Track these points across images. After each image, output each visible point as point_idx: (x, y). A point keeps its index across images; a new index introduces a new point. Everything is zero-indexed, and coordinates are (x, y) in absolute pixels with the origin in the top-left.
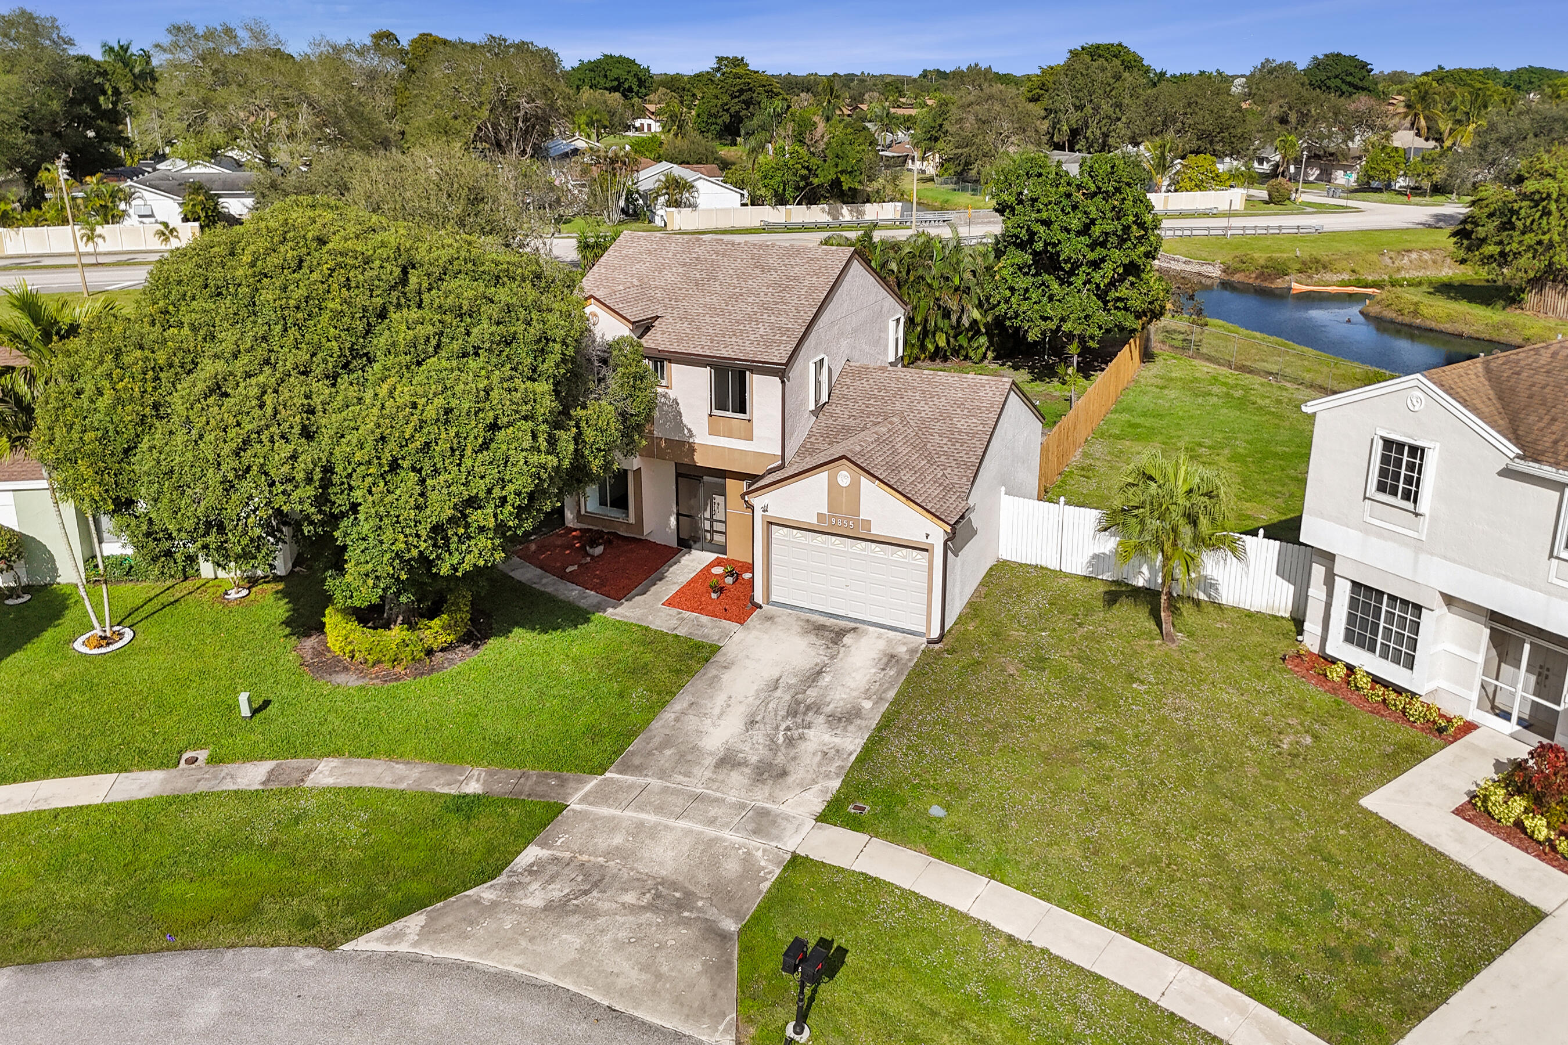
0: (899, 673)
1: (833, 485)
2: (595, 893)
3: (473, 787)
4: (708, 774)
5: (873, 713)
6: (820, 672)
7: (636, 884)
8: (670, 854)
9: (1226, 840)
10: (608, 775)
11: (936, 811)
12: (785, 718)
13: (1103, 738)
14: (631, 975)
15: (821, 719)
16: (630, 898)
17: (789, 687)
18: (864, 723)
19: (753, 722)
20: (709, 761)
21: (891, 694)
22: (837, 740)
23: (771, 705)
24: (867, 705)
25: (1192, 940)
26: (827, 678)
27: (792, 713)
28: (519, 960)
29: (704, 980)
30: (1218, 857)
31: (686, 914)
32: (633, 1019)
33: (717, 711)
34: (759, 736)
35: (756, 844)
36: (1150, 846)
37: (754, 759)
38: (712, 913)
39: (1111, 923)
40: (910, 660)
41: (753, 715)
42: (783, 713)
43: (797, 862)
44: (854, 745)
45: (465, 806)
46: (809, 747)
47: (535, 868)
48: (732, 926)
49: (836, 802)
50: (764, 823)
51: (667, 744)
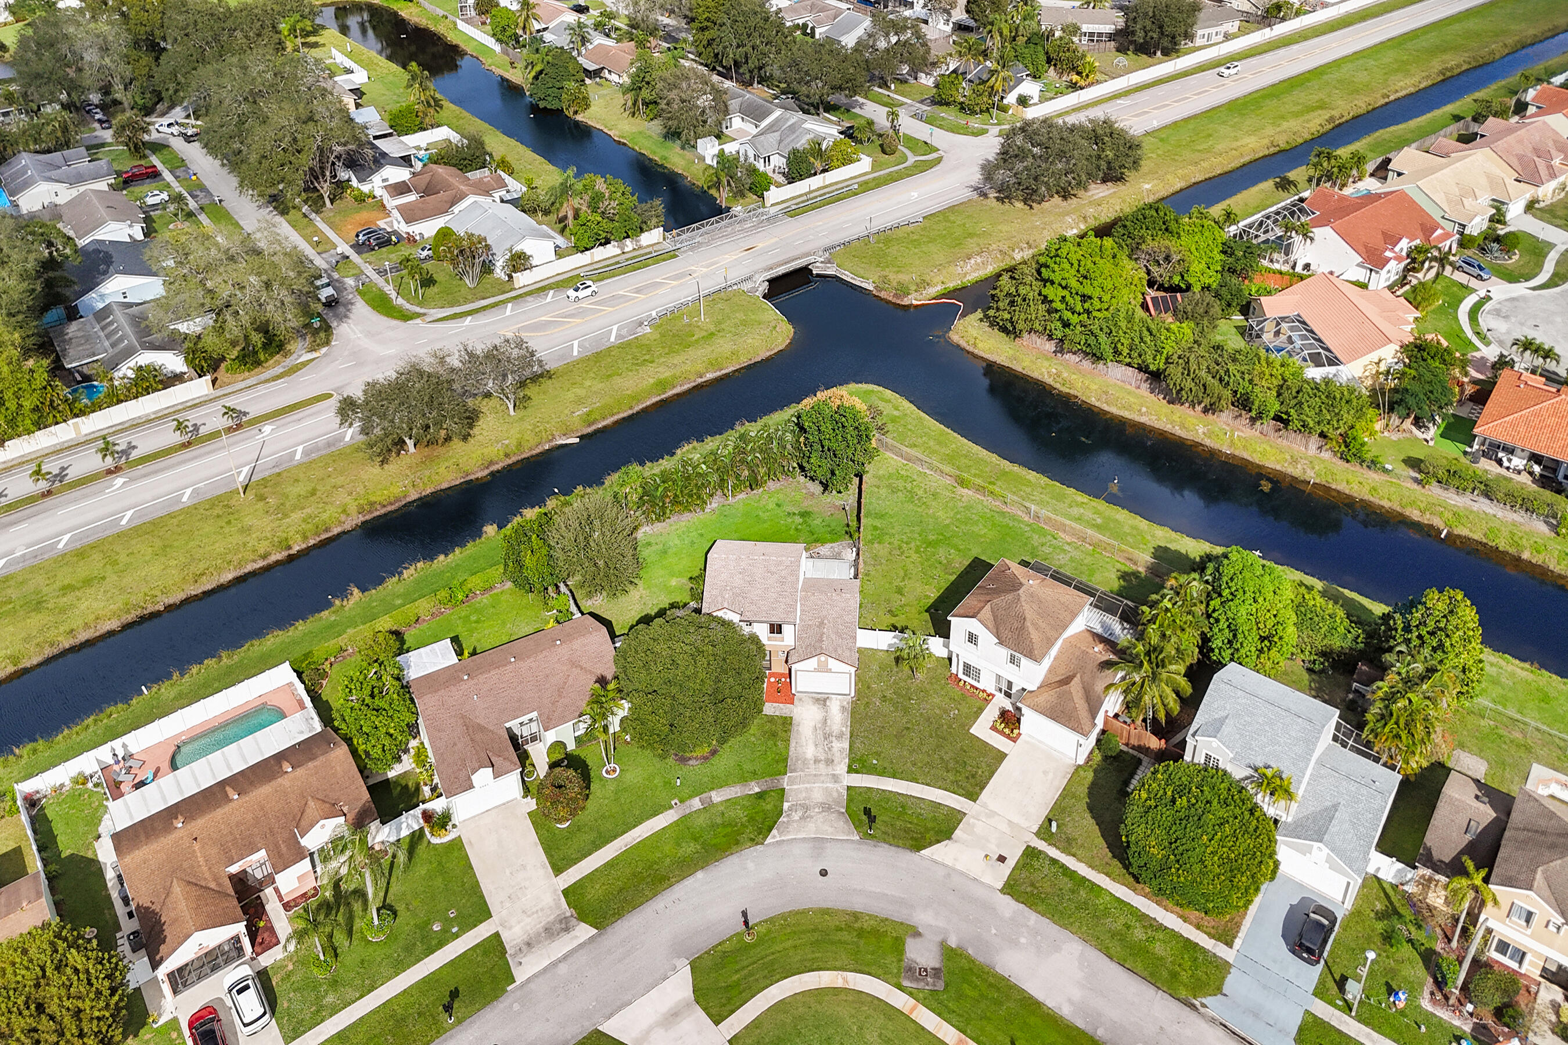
1: (819, 661)
2: (808, 812)
3: (757, 790)
4: (813, 766)
5: (847, 731)
6: (826, 720)
7: (816, 806)
8: (819, 795)
9: (942, 753)
10: (788, 774)
11: (875, 762)
12: (824, 741)
13: (909, 725)
14: (830, 830)
15: (834, 738)
16: (817, 810)
17: (820, 728)
18: (846, 736)
19: (816, 744)
20: (812, 762)
21: (849, 723)
22: (841, 745)
23: (818, 736)
24: (844, 728)
25: (940, 783)
26: (829, 721)
27: (825, 738)
28: (804, 834)
29: (845, 826)
30: (942, 758)
31: (832, 810)
33: (804, 743)
34: (820, 749)
35: (836, 785)
36: (927, 759)
37: (823, 758)
38: (837, 808)
39: (923, 783)
40: (849, 707)
41: (815, 741)
42: (823, 739)
43: (849, 788)
44: (846, 745)
45: (760, 796)
46: (835, 750)
47: (790, 809)
48: (844, 810)
49: (849, 767)
50: (836, 778)
51: (797, 760)
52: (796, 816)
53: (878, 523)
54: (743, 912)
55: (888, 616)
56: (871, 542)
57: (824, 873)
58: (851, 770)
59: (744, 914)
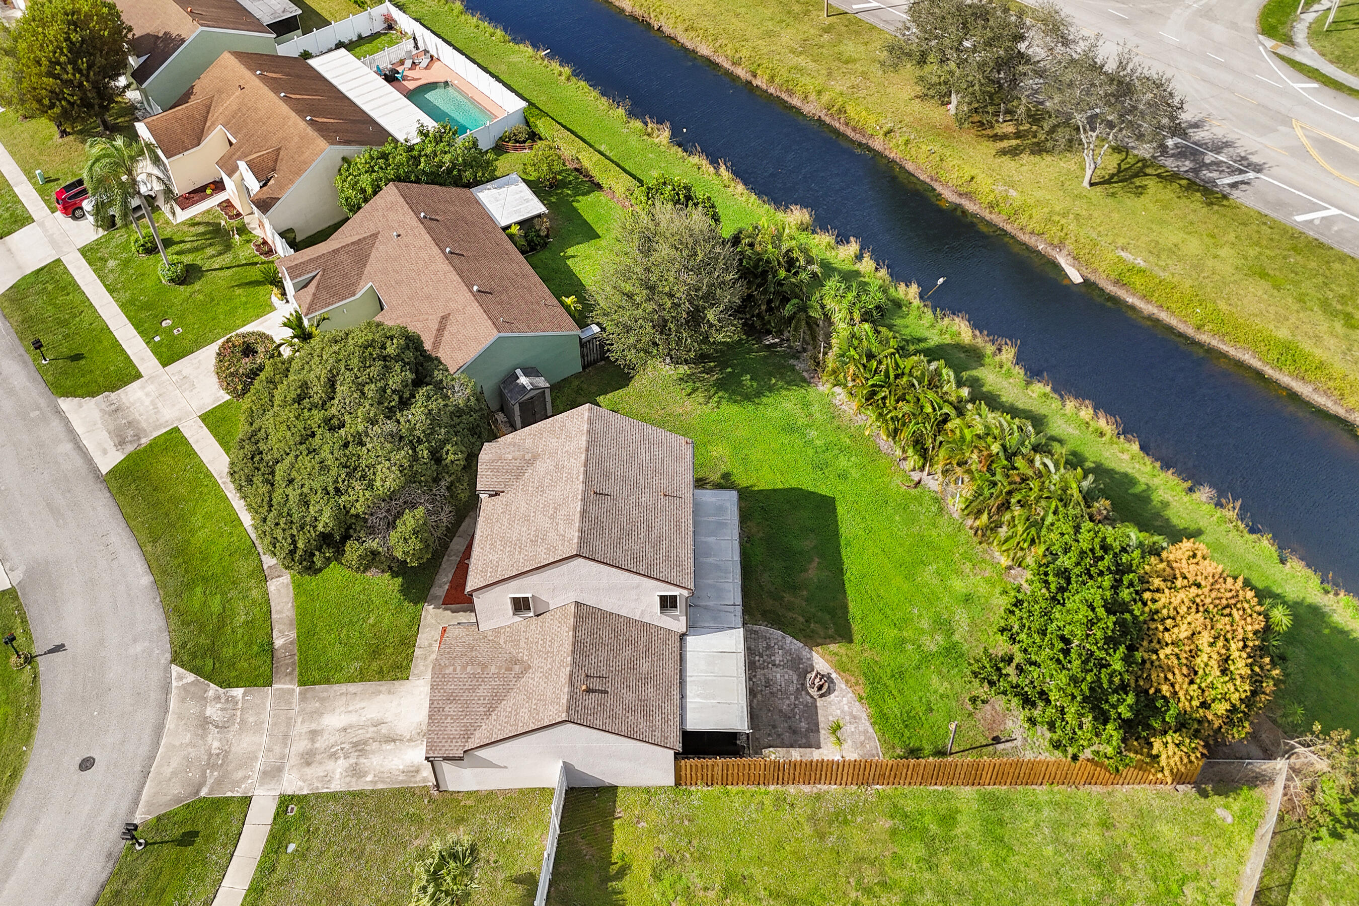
0: (402, 782)
2: (216, 730)
3: (279, 642)
4: (304, 731)
5: (363, 784)
6: (394, 741)
7: (225, 743)
8: (245, 745)
10: (298, 690)
11: (291, 847)
12: (351, 743)
14: (168, 771)
15: (352, 761)
17: (379, 732)
18: (353, 783)
19: (345, 730)
20: (314, 726)
21: (380, 786)
22: (338, 776)
23: (360, 732)
24: (369, 778)
26: (391, 746)
27: (355, 745)
28: (172, 726)
29: (169, 798)
31: (208, 771)
32: (145, 783)
33: (351, 708)
34: (334, 738)
35: (255, 775)
37: (317, 745)
38: (210, 781)
40: (415, 782)
41: (351, 727)
42: (355, 740)
43: (246, 801)
44: (336, 786)
45: (269, 648)
46: (330, 765)
47: (232, 700)
48: (203, 793)
49: (292, 798)
50: (273, 773)
51: (322, 700)
52: (213, 711)
53: (965, 825)
54: (63, 646)
55: (653, 859)
56: (896, 811)
57: (87, 764)
58: (285, 802)
59: (59, 648)
